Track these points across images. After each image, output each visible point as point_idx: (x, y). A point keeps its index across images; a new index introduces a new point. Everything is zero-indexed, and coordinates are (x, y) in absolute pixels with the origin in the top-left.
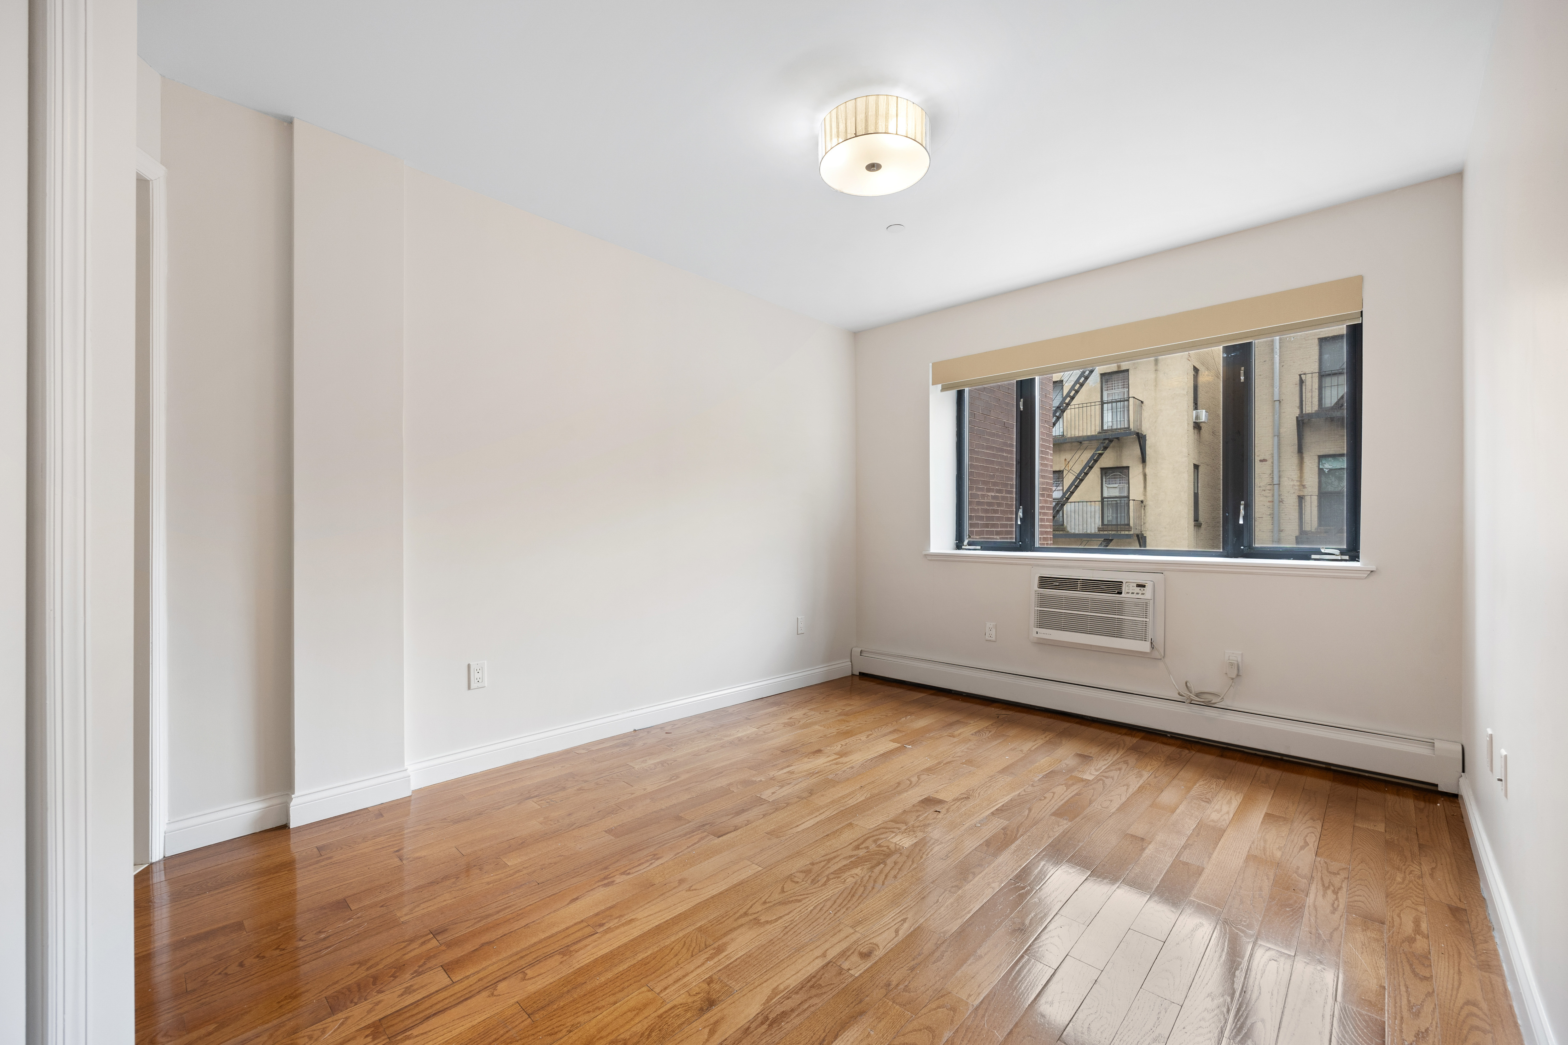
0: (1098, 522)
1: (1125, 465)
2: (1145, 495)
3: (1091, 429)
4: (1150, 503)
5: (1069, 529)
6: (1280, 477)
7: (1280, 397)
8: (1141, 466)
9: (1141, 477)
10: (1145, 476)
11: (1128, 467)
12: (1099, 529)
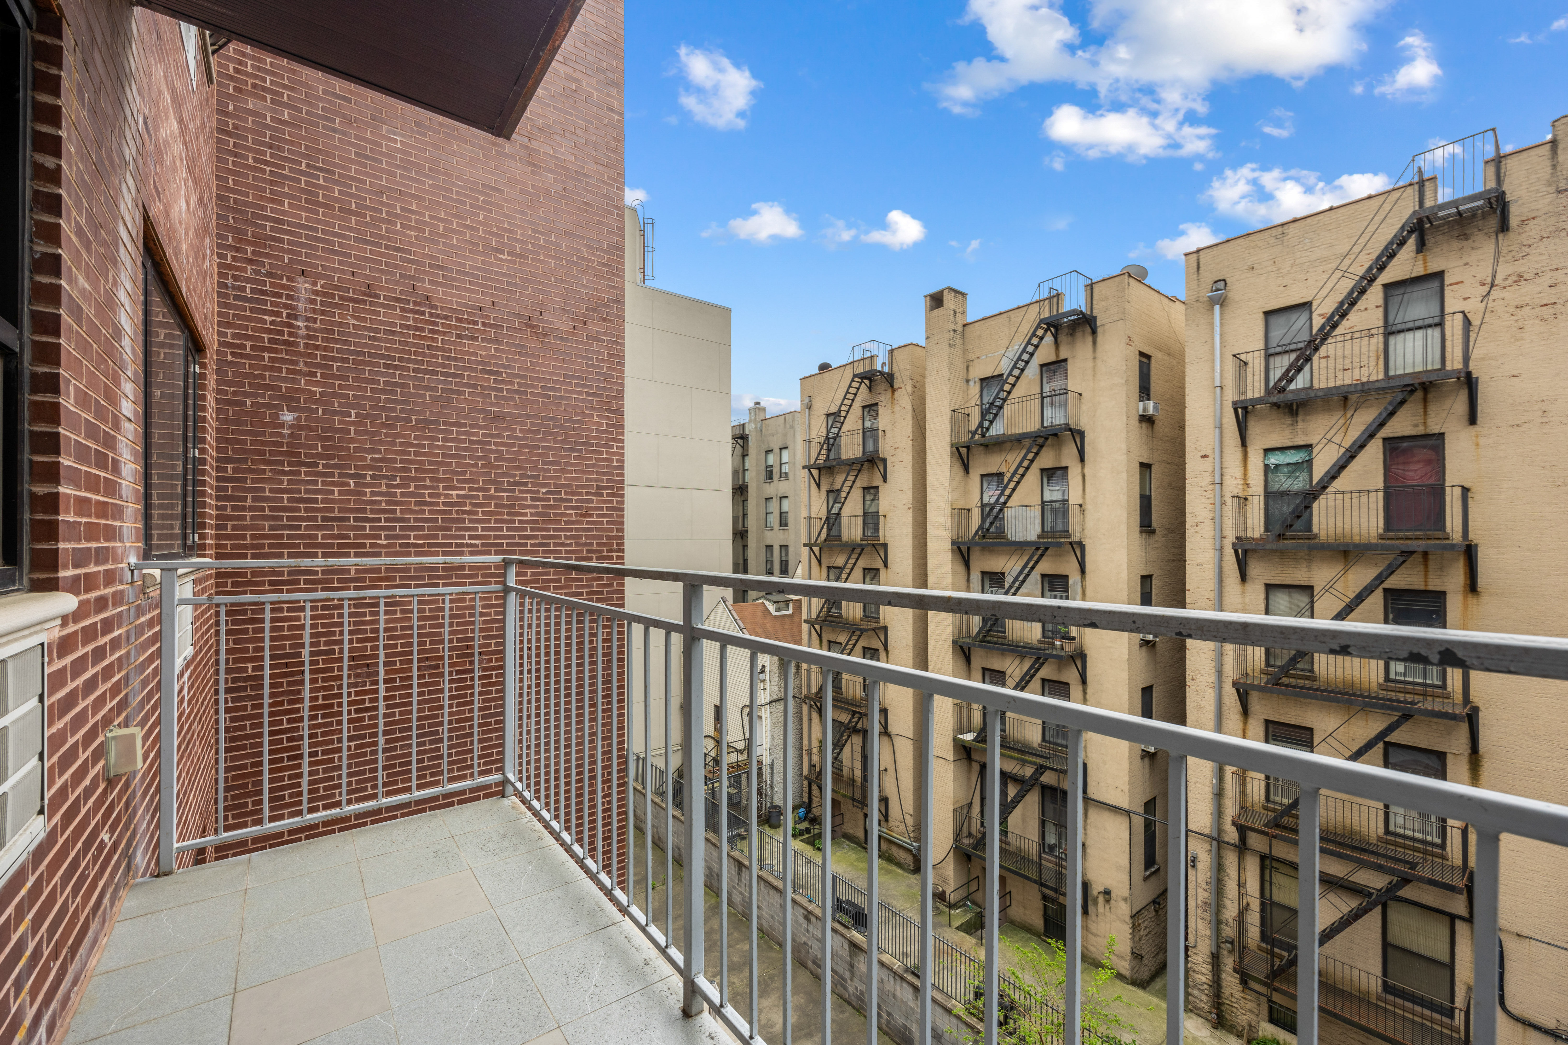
0: (1038, 529)
1: (1064, 465)
2: (1084, 498)
3: (1031, 425)
4: (1089, 507)
5: (1009, 536)
6: (1222, 475)
7: (1221, 382)
8: (1080, 465)
9: (1080, 478)
10: (1084, 476)
11: (1066, 468)
12: (1039, 537)
